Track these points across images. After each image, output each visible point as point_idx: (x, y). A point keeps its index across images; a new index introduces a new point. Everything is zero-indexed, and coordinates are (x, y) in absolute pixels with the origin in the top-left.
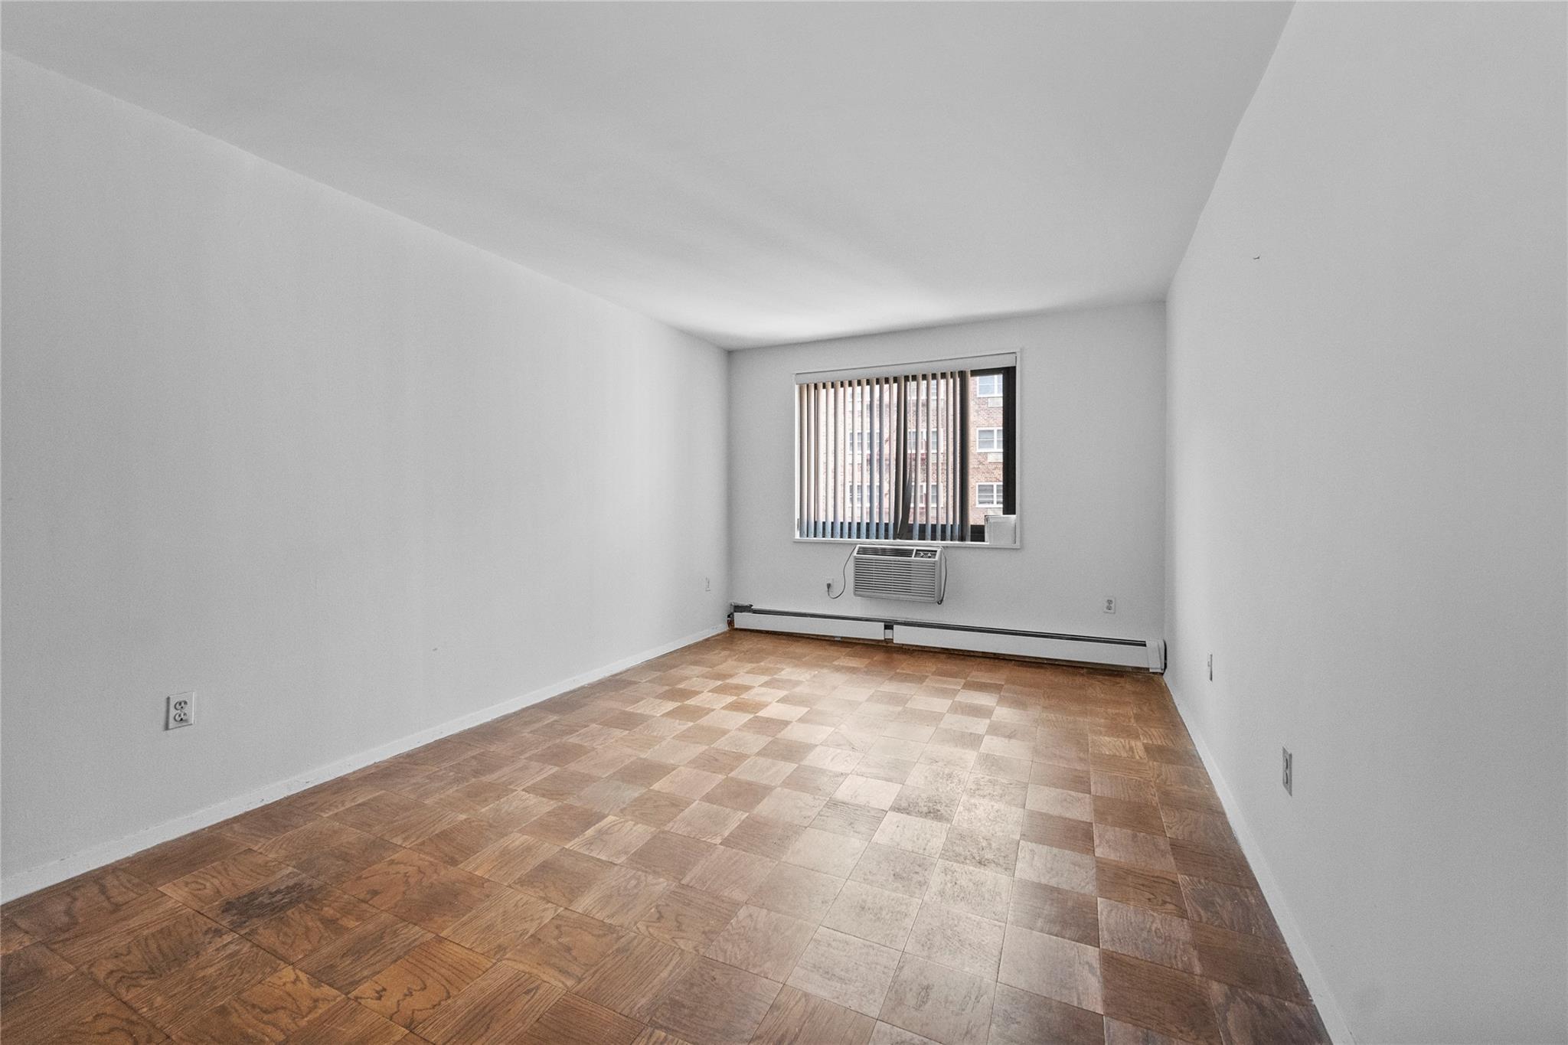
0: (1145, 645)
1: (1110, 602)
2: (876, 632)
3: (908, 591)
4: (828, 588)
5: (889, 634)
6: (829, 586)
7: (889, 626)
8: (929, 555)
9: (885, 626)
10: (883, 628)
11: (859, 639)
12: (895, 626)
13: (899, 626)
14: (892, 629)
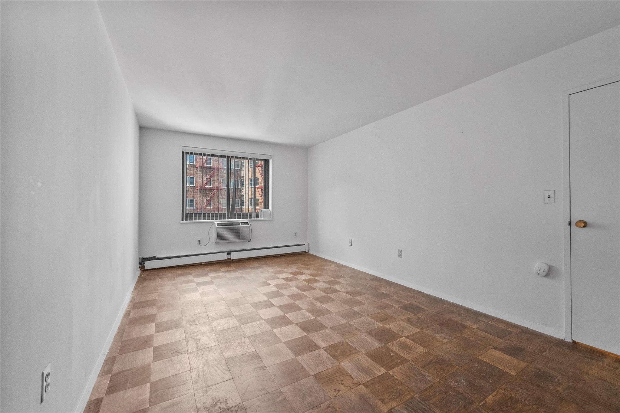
0: (304, 245)
1: (295, 234)
2: (224, 257)
3: (239, 238)
4: (199, 242)
5: (229, 257)
6: (199, 241)
7: (229, 253)
8: (246, 224)
9: (227, 253)
10: (226, 255)
11: (213, 261)
12: (231, 253)
13: (233, 253)
14: (230, 254)
